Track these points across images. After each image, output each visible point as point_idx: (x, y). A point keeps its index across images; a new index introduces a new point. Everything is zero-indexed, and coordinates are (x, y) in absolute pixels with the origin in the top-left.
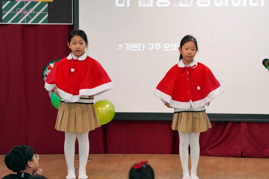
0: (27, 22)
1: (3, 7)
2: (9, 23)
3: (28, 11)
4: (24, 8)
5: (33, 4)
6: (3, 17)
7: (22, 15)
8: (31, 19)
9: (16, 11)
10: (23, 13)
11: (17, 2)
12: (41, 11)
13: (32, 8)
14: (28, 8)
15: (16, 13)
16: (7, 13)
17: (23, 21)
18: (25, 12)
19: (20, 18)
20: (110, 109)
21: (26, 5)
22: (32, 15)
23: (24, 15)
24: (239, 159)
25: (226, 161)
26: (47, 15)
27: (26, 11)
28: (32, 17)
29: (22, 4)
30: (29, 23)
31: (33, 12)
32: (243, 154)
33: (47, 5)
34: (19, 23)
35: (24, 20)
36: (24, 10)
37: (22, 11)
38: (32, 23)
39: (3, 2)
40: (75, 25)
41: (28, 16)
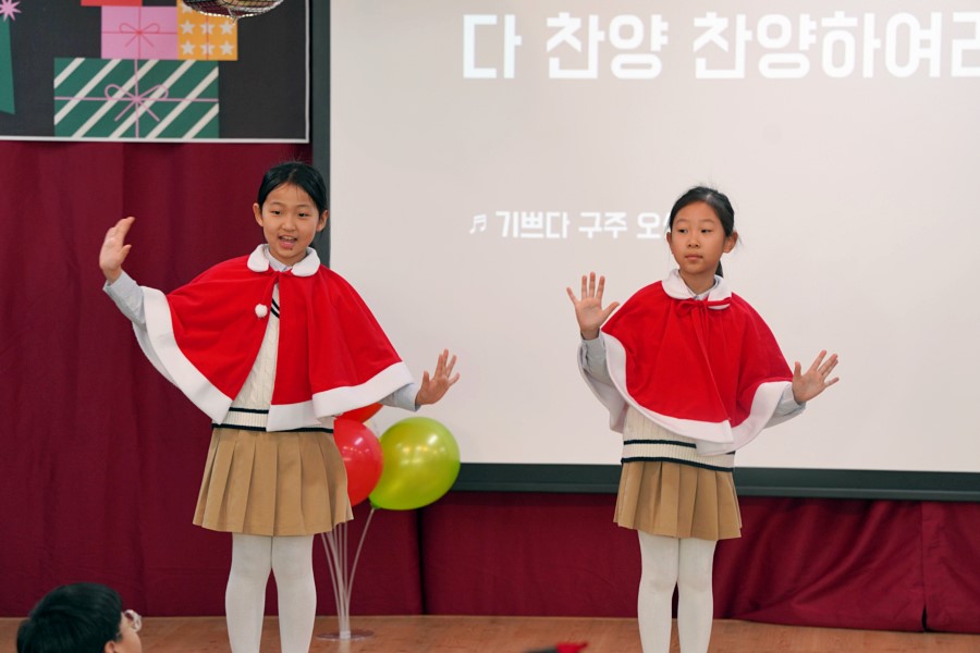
0: (143, 135)
1: (58, 82)
2: (78, 137)
3: (148, 96)
4: (132, 82)
5: (165, 68)
6: (58, 118)
7: (123, 108)
8: (156, 124)
9: (104, 96)
10: (129, 102)
11: (108, 61)
12: (193, 96)
13: (161, 82)
14: (146, 85)
15: (104, 102)
16: (73, 103)
17: (129, 133)
18: (136, 99)
19: (117, 119)
20: (443, 449)
21: (140, 74)
22: (161, 109)
23: (133, 109)
24: (915, 637)
25: (865, 644)
26: (215, 110)
27: (139, 94)
28: (162, 118)
29: (125, 69)
30: (152, 138)
31: (164, 99)
32: (929, 621)
33: (215, 74)
34: (115, 137)
35: (133, 125)
36: (132, 91)
37: (126, 96)
38: (159, 136)
39: (57, 61)
40: (315, 145)
41: (146, 113)
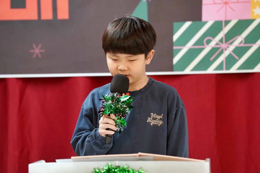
0: (228, 68)
1: (176, 37)
2: (188, 71)
3: (231, 44)
4: (221, 35)
5: (242, 25)
6: (176, 60)
7: (215, 52)
8: (236, 61)
9: (203, 45)
10: (219, 48)
11: (206, 23)
13: (240, 34)
14: (230, 37)
15: (203, 49)
16: (184, 50)
17: (220, 67)
18: (224, 46)
19: (211, 59)
21: (226, 29)
22: (240, 51)
23: (222, 52)
27: (226, 42)
28: (240, 56)
29: (217, 27)
30: (234, 70)
31: (242, 45)
34: (211, 70)
35: (222, 63)
36: (221, 41)
37: (217, 44)
38: (239, 69)
41: (230, 55)
